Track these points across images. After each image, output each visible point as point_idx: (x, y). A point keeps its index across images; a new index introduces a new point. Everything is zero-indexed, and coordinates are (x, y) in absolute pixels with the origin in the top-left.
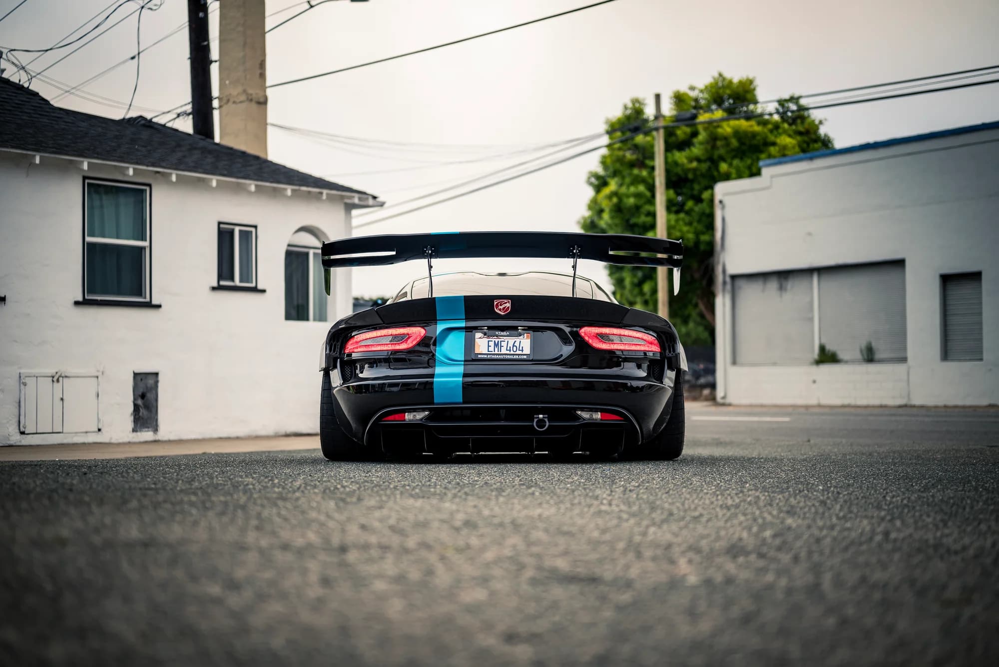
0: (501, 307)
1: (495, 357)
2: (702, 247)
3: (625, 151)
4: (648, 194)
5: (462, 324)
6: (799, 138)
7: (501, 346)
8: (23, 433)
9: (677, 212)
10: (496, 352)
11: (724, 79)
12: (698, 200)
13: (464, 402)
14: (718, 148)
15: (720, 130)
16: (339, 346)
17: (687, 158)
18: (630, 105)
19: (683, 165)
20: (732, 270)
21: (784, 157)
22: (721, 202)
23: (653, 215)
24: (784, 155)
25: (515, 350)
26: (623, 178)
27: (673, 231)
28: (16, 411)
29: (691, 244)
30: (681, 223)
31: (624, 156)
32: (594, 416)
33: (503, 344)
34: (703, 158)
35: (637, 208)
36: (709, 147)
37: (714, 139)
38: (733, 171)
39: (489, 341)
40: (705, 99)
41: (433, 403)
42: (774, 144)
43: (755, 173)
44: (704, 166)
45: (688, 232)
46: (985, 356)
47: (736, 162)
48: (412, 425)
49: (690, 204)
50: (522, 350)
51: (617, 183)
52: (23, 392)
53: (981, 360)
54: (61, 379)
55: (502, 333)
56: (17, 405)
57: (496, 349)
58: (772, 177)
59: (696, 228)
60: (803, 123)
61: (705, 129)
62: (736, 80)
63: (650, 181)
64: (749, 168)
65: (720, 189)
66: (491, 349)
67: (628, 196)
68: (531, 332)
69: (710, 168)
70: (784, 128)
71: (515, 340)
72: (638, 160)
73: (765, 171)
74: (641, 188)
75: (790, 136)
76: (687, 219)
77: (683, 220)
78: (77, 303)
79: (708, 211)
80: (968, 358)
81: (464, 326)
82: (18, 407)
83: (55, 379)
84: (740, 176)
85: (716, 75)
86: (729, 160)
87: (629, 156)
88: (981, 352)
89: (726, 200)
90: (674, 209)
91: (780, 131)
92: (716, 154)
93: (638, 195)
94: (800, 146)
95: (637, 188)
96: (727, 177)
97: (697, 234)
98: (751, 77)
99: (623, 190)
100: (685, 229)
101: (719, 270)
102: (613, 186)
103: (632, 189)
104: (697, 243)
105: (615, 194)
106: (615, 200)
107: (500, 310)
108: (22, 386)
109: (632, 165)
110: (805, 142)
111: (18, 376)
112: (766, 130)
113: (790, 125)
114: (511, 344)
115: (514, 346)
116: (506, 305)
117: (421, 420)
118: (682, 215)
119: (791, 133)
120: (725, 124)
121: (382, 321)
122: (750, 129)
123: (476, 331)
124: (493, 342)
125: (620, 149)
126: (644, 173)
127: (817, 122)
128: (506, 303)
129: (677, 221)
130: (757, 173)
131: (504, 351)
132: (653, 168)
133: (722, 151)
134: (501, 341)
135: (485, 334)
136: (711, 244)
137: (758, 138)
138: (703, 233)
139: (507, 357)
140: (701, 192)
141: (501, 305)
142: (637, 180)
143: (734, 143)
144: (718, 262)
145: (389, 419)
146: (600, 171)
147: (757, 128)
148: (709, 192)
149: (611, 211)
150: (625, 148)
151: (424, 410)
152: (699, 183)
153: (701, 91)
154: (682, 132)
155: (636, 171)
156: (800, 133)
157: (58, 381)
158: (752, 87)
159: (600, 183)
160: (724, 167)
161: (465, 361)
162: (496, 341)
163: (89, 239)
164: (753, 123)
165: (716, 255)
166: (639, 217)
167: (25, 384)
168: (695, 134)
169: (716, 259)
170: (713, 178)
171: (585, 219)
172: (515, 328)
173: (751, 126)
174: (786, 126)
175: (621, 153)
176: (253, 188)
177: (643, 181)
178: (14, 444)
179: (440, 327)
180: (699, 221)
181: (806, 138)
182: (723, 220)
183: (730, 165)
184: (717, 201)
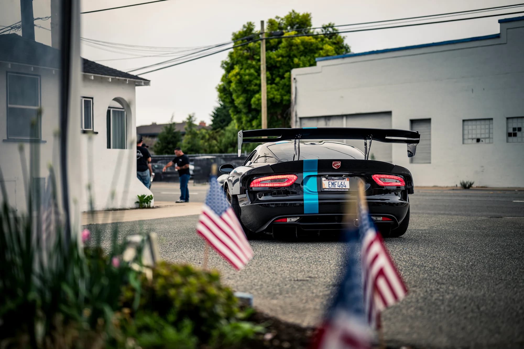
0: (336, 165)
1: (333, 190)
2: (284, 103)
3: (244, 51)
4: (256, 74)
5: (316, 173)
6: (334, 46)
7: (335, 185)
9: (271, 84)
10: (333, 188)
11: (295, 13)
12: (282, 77)
13: (319, 213)
14: (293, 51)
15: (294, 41)
16: (247, 183)
17: (276, 55)
18: (247, 25)
19: (274, 59)
20: (300, 115)
21: (327, 56)
22: (295, 79)
23: (260, 86)
24: (328, 56)
25: (342, 186)
26: (242, 65)
27: (269, 94)
29: (278, 101)
30: (273, 90)
31: (243, 53)
32: (378, 219)
33: (336, 183)
34: (285, 55)
35: (250, 81)
36: (288, 50)
37: (290, 45)
38: (301, 63)
39: (329, 182)
40: (284, 24)
41: (303, 213)
42: (322, 49)
43: (313, 64)
44: (285, 60)
45: (277, 94)
46: (432, 161)
47: (302, 58)
48: (291, 224)
49: (277, 79)
50: (346, 187)
51: (239, 67)
53: (430, 163)
55: (335, 178)
57: (333, 186)
58: (323, 66)
59: (281, 92)
60: (335, 38)
61: (286, 40)
62: (301, 14)
63: (257, 67)
64: (309, 61)
65: (295, 72)
66: (330, 186)
67: (245, 75)
68: (349, 177)
69: (288, 60)
70: (326, 41)
71: (342, 181)
72: (250, 55)
73: (319, 64)
74: (252, 71)
75: (329, 45)
76: (276, 87)
77: (274, 88)
78: (4, 141)
79: (287, 84)
80: (423, 162)
81: (317, 174)
84: (304, 66)
85: (291, 11)
86: (299, 57)
87: (246, 53)
88: (430, 159)
89: (298, 78)
90: (269, 82)
91: (324, 42)
92: (292, 53)
93: (250, 75)
94: (335, 51)
95: (250, 70)
96: (298, 66)
97: (282, 96)
98: (309, 13)
99: (242, 72)
100: (275, 93)
101: (293, 115)
102: (237, 69)
103: (247, 71)
104: (282, 100)
105: (238, 74)
106: (238, 77)
107: (335, 166)
109: (247, 58)
110: (337, 48)
112: (317, 41)
113: (329, 39)
114: (340, 184)
115: (341, 184)
116: (338, 164)
117: (296, 221)
118: (274, 85)
119: (330, 43)
120: (296, 38)
121: (274, 171)
122: (310, 41)
123: (322, 177)
124: (331, 182)
125: (241, 49)
126: (254, 63)
127: (342, 38)
128: (338, 163)
129: (271, 88)
130: (314, 64)
131: (337, 187)
132: (259, 60)
133: (295, 52)
134: (335, 182)
135: (327, 178)
136: (289, 101)
137: (314, 45)
138: (285, 95)
139: (338, 190)
140: (284, 74)
141: (336, 164)
142: (250, 67)
143: (302, 48)
144: (293, 111)
145: (279, 221)
146: (228, 60)
147: (313, 40)
148: (288, 73)
149: (236, 83)
150: (243, 49)
151: (296, 217)
152: (283, 68)
153: (282, 19)
154: (273, 41)
155: (249, 62)
156: (334, 43)
158: (309, 18)
159: (229, 67)
160: (296, 60)
161: (318, 192)
162: (333, 182)
163: (9, 106)
164: (311, 37)
165: (292, 107)
166: (251, 86)
168: (280, 42)
169: (292, 109)
170: (291, 66)
171: (220, 86)
172: (341, 175)
173: (310, 39)
174: (327, 39)
175: (242, 52)
176: (93, 78)
177: (253, 67)
179: (305, 175)
180: (283, 89)
181: (338, 46)
182: (296, 88)
183: (299, 59)
184: (292, 79)
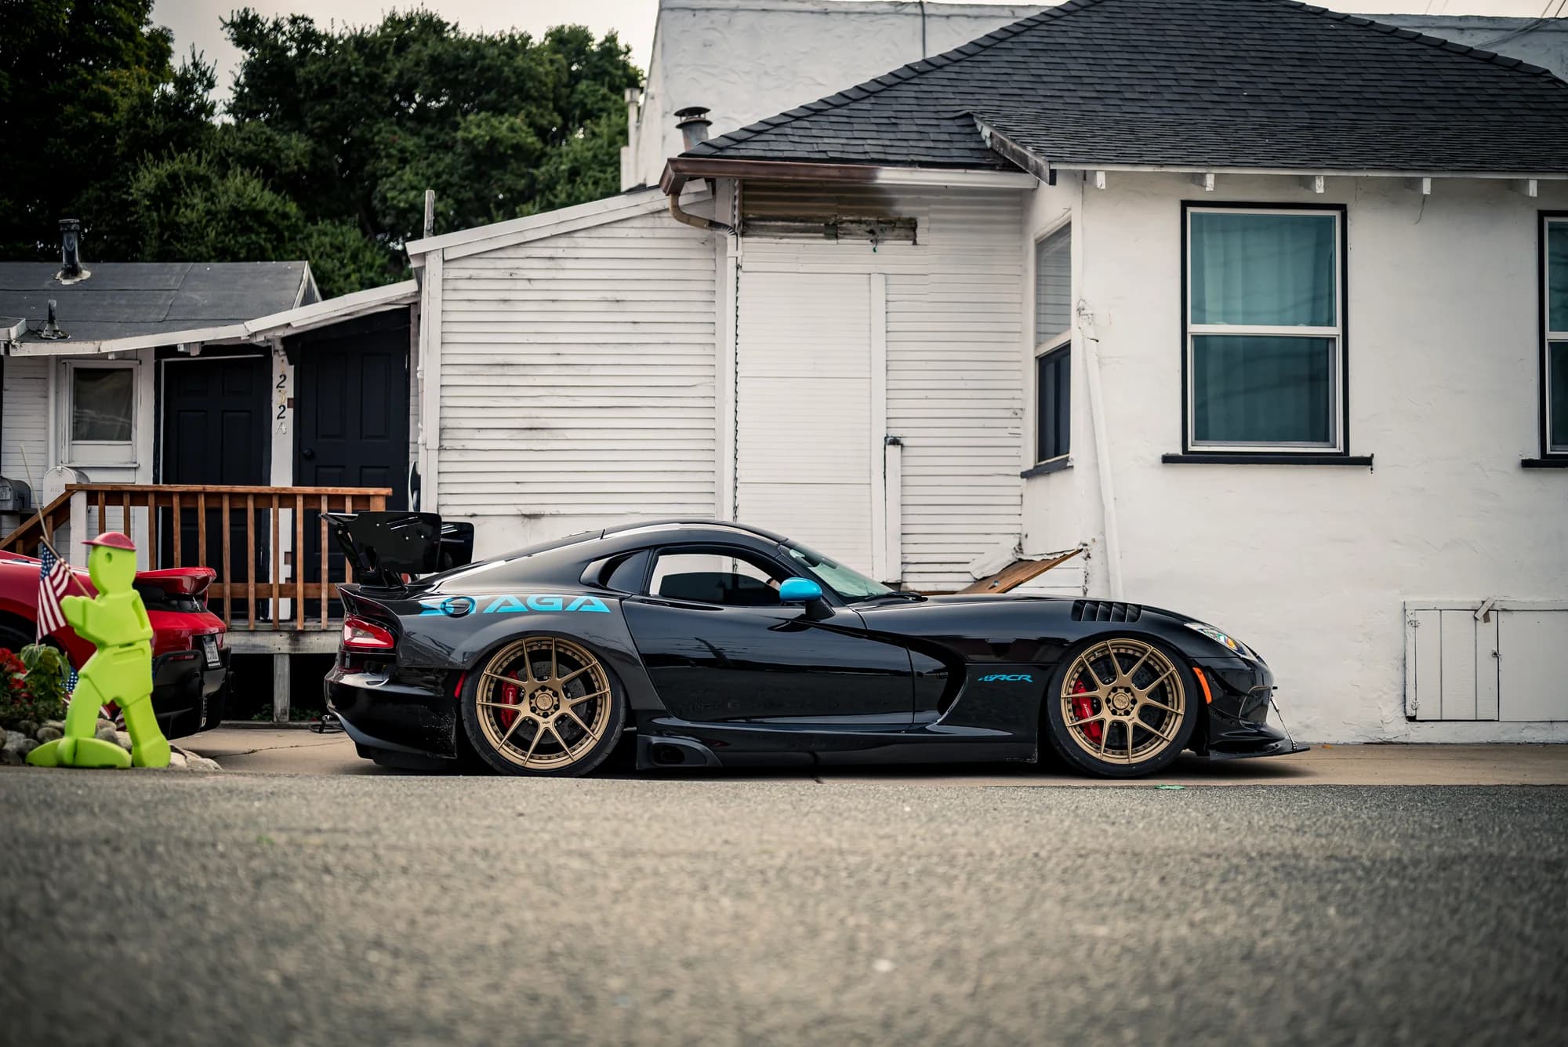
8: (1412, 719)
28: (1397, 677)
52: (1411, 640)
54: (1492, 615)
56: (1400, 664)
78: (1528, 465)
82: (1401, 668)
83: (1480, 615)
108: (1410, 629)
111: (1400, 608)
157: (1486, 618)
167: (1415, 625)
178: (1394, 740)
